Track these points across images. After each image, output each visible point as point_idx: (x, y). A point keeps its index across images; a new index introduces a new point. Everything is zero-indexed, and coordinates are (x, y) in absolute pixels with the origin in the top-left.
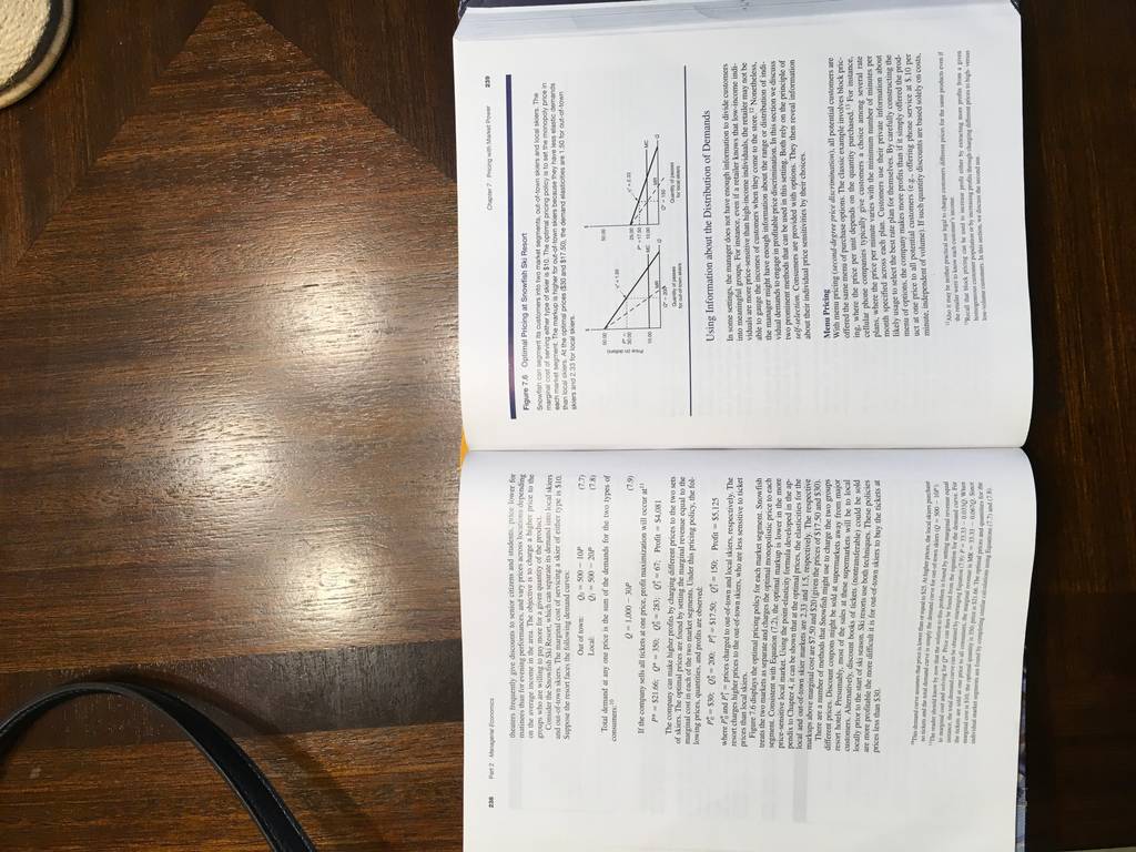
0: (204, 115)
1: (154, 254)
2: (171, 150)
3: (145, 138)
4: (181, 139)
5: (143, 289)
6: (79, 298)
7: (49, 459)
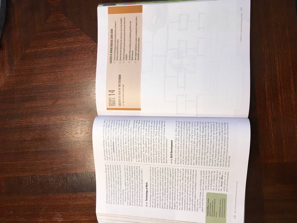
0: (50, 40)
1: (39, 75)
2: (43, 49)
3: (37, 46)
4: (45, 46)
5: (37, 84)
6: (21, 85)
7: (15, 125)
